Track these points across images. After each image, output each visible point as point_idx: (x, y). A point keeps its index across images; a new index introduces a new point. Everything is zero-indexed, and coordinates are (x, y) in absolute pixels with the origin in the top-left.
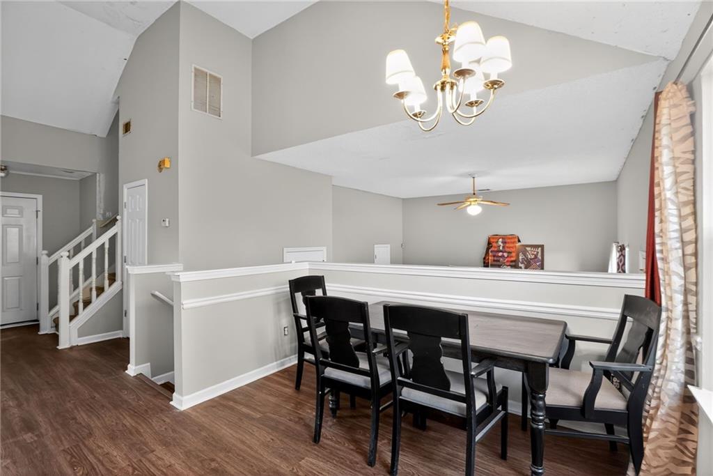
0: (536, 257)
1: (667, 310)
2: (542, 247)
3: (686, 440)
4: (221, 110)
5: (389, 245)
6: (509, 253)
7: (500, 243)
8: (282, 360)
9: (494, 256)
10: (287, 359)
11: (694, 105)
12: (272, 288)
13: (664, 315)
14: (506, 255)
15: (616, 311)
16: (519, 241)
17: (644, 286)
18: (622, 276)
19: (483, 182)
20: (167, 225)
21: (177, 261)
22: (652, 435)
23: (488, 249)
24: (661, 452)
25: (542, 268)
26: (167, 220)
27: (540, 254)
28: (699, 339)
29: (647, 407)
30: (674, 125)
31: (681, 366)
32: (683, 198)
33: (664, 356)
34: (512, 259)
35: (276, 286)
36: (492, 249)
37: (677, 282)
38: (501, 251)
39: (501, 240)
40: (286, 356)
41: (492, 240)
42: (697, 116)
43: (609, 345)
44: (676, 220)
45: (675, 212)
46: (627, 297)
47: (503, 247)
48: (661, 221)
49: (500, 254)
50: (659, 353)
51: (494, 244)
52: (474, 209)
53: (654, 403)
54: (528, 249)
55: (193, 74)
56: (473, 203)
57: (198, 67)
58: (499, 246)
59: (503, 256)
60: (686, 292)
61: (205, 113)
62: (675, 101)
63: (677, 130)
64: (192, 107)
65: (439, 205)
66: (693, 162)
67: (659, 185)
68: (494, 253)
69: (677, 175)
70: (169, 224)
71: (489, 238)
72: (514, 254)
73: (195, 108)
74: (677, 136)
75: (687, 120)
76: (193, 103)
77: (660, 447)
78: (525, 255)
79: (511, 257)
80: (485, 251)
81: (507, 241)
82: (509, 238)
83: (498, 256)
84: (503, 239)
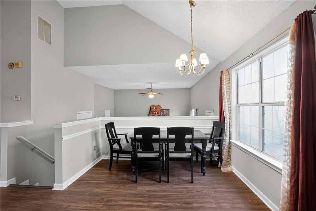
0: (167, 113)
1: (226, 123)
2: (169, 110)
3: (229, 153)
4: (51, 41)
5: (109, 110)
6: (158, 112)
7: (154, 109)
8: (94, 161)
9: (152, 114)
10: (95, 160)
11: (230, 76)
12: (91, 129)
13: (226, 125)
14: (157, 113)
15: (211, 126)
16: (161, 108)
17: (218, 119)
18: (196, 117)
19: (155, 86)
20: (20, 99)
21: (30, 120)
22: (224, 153)
23: (150, 111)
24: (226, 157)
25: (169, 116)
26: (20, 97)
27: (168, 112)
28: (232, 129)
29: (223, 147)
30: (226, 80)
31: (228, 136)
32: (228, 97)
33: (226, 134)
34: (159, 114)
35: (92, 128)
36: (152, 111)
37: (228, 117)
38: (155, 112)
40: (95, 159)
41: (151, 108)
42: (230, 79)
43: (210, 135)
44: (227, 102)
45: (227, 100)
46: (214, 122)
47: (156, 110)
48: (224, 102)
49: (155, 113)
50: (225, 133)
51: (152, 109)
52: (151, 96)
53: (224, 146)
54: (164, 111)
55: (38, 20)
56: (151, 94)
57: (40, 16)
58: (154, 110)
59: (156, 114)
60: (229, 119)
61: (43, 41)
62: (226, 74)
63: (227, 81)
64: (38, 38)
65: (139, 94)
66: (230, 89)
67: (223, 94)
68: (152, 113)
69: (227, 92)
70: (21, 99)
71: (150, 107)
72: (159, 113)
73: (39, 38)
74: (227, 83)
75: (228, 79)
76: (38, 35)
77: (226, 156)
78: (163, 113)
80: (149, 112)
81: (157, 108)
82: (158, 107)
83: (154, 114)
84: (155, 107)
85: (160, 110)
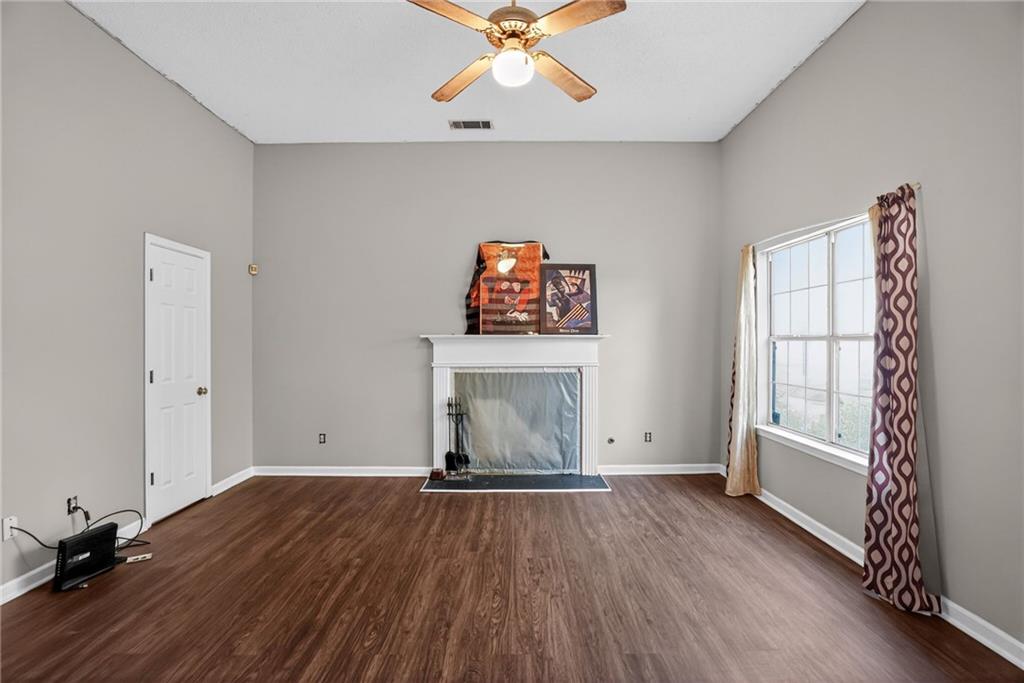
0: (580, 291)
2: (591, 268)
7: (505, 262)
9: (491, 290)
14: (517, 287)
16: (546, 256)
23: (476, 275)
27: (587, 283)
39: (506, 254)
41: (485, 255)
51: (490, 264)
54: (564, 273)
58: (503, 268)
59: (510, 291)
68: (490, 285)
78: (557, 285)
79: (530, 291)
80: (470, 279)
81: (519, 255)
83: (501, 291)
84: (511, 249)
85: (543, 268)
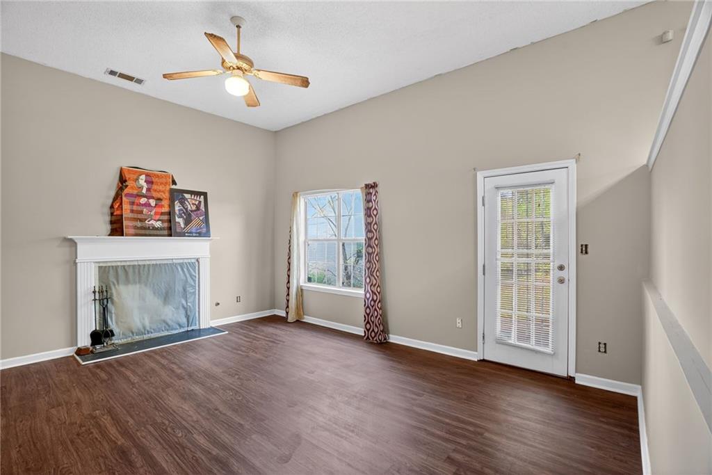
0: (198, 208)
2: (205, 194)
6: (159, 199)
9: (132, 203)
14: (153, 202)
16: (174, 183)
23: (119, 190)
27: (203, 204)
39: (143, 177)
41: (127, 176)
47: (148, 190)
49: (143, 200)
51: (131, 183)
54: (187, 196)
71: (121, 170)
79: (162, 206)
81: (154, 180)
82: (158, 176)
84: (147, 175)
85: (172, 191)
